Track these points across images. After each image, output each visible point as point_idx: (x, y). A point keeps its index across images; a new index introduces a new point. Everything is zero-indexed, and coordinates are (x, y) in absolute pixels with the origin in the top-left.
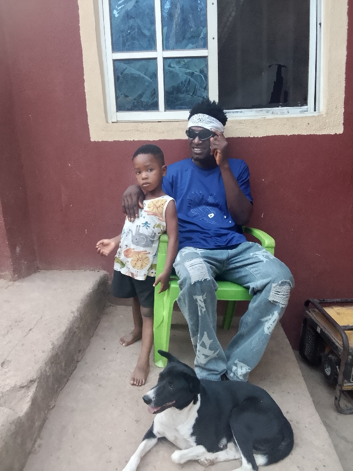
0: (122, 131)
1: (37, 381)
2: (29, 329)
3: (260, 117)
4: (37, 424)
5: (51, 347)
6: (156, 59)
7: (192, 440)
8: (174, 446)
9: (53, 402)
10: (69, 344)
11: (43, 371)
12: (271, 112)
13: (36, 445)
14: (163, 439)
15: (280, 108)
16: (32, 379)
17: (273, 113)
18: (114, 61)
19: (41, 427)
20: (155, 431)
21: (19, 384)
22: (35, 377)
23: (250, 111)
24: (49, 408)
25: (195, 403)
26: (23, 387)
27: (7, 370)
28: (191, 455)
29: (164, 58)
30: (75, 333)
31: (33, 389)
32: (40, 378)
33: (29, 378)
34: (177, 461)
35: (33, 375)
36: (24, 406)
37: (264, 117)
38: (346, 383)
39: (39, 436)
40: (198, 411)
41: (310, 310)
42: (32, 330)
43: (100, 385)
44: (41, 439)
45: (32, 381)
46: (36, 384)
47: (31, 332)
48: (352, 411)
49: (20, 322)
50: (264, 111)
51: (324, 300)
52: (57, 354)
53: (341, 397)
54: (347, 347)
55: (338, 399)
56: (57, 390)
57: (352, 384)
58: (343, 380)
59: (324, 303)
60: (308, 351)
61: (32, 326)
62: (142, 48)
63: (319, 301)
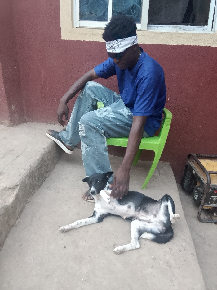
0: (82, 34)
1: (20, 186)
2: (16, 156)
4: (18, 210)
5: (29, 167)
9: (29, 198)
10: (41, 167)
11: (23, 180)
12: (182, 28)
13: (17, 222)
15: (189, 26)
16: (16, 184)
17: (184, 29)
19: (21, 212)
21: (8, 186)
22: (18, 184)
23: (168, 27)
24: (26, 202)
26: (11, 188)
27: (2, 178)
30: (45, 160)
31: (17, 190)
32: (21, 184)
33: (15, 184)
35: (17, 182)
36: (10, 199)
37: (177, 31)
38: (206, 205)
39: (19, 216)
41: (191, 160)
43: (58, 192)
44: (21, 219)
45: (16, 186)
46: (18, 188)
47: (18, 157)
48: (208, 221)
49: (12, 151)
50: (178, 28)
51: (200, 155)
52: (33, 172)
53: (202, 212)
54: (209, 184)
55: (200, 213)
56: (32, 193)
57: (209, 206)
58: (204, 204)
59: (199, 157)
60: (186, 184)
61: (19, 154)
63: (197, 155)
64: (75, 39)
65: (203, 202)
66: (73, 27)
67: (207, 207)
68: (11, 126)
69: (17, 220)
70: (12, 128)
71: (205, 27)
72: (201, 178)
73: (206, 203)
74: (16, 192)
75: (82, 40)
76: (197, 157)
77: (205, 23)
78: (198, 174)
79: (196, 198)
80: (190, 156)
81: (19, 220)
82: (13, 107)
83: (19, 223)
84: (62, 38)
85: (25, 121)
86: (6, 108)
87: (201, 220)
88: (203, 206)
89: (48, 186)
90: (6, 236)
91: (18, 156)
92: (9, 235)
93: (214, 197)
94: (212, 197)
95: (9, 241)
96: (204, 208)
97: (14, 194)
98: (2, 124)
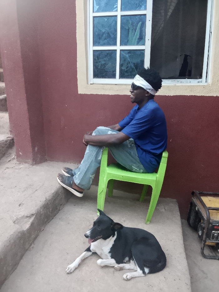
0: (95, 89)
1: (35, 215)
3: (173, 84)
4: (33, 236)
5: (45, 200)
6: (116, 50)
7: (109, 255)
8: (99, 257)
9: (43, 228)
10: (55, 200)
11: (39, 210)
14: (95, 253)
15: (186, 80)
17: (181, 82)
18: (94, 51)
19: (35, 239)
20: (91, 249)
21: (26, 215)
22: (34, 213)
24: (40, 230)
25: (113, 237)
26: (28, 217)
27: (21, 208)
28: (107, 262)
29: (121, 50)
30: (59, 194)
31: (32, 219)
32: (37, 214)
33: (31, 213)
34: (99, 264)
35: (34, 212)
36: (26, 226)
37: (175, 84)
39: (33, 242)
40: (115, 241)
41: (195, 197)
42: (37, 191)
43: (69, 223)
44: (34, 245)
45: (33, 215)
46: (34, 217)
47: (36, 191)
48: (211, 257)
49: (32, 186)
50: (176, 81)
51: (202, 192)
52: (48, 203)
53: (205, 248)
54: (209, 219)
55: (203, 249)
56: (46, 222)
57: (212, 241)
58: (206, 238)
59: (202, 194)
60: (192, 221)
61: (37, 189)
62: (109, 44)
63: (199, 192)
64: (89, 93)
65: (204, 236)
66: (88, 84)
67: (210, 242)
68: (33, 165)
69: (31, 245)
70: (34, 166)
71: (200, 80)
72: (203, 214)
73: (208, 239)
74: (31, 220)
75: (95, 93)
76: (200, 193)
77: (200, 76)
78: (200, 210)
79: (200, 234)
80: (193, 193)
81: (33, 245)
82: (36, 149)
83: (33, 248)
84: (79, 93)
85: (46, 160)
86: (30, 149)
87: (204, 256)
88: (205, 241)
89: (60, 217)
90: (21, 257)
92: (23, 257)
93: (215, 233)
94: (213, 233)
95: (23, 262)
96: (207, 243)
97: (30, 222)
98: (26, 163)
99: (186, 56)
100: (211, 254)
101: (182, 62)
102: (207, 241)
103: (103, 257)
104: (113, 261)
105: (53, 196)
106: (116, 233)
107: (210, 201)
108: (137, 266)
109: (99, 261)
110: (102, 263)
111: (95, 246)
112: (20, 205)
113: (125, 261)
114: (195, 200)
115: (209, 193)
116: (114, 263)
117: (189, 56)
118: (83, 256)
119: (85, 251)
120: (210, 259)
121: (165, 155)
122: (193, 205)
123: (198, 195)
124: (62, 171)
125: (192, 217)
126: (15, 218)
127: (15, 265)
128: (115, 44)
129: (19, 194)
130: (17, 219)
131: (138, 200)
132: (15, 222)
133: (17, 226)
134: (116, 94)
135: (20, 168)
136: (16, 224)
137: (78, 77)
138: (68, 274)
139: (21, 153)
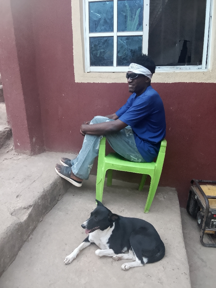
0: (92, 77)
1: (33, 206)
2: (33, 181)
4: (31, 227)
5: (43, 191)
6: (113, 37)
7: (107, 246)
8: (98, 247)
9: (41, 218)
10: (53, 190)
11: (36, 201)
12: (179, 68)
13: (29, 238)
14: (93, 244)
17: (180, 69)
18: (90, 38)
19: (33, 230)
20: (89, 239)
21: (23, 206)
23: (167, 67)
24: (38, 221)
25: (111, 227)
26: (25, 208)
27: (19, 199)
28: (105, 253)
29: (118, 36)
30: (57, 185)
32: (35, 205)
33: (29, 204)
34: (97, 254)
35: (31, 203)
36: (24, 217)
37: (174, 71)
39: (32, 233)
41: (194, 186)
42: (35, 182)
43: (67, 214)
44: (33, 236)
45: (30, 206)
46: (32, 208)
48: (211, 245)
49: (30, 177)
50: (175, 68)
51: (201, 181)
52: (46, 195)
53: (204, 236)
54: (208, 207)
55: (202, 237)
56: (44, 213)
57: (211, 230)
58: (205, 227)
60: (191, 210)
61: (35, 180)
62: (105, 31)
63: (198, 181)
64: (86, 82)
65: (203, 225)
66: (84, 72)
67: (208, 231)
68: (32, 156)
69: (29, 236)
71: (200, 66)
72: (202, 202)
73: (207, 227)
74: (29, 211)
75: (92, 82)
77: (200, 63)
78: (200, 199)
79: (199, 223)
80: (192, 182)
81: (31, 236)
82: (34, 139)
83: (31, 239)
84: (76, 82)
85: (44, 151)
86: (28, 140)
87: (203, 244)
88: (204, 230)
89: (59, 207)
90: (19, 249)
91: (34, 181)
92: (22, 249)
93: (214, 222)
94: (212, 221)
95: (21, 253)
96: (206, 232)
97: (28, 213)
98: (24, 153)
99: (185, 42)
100: (210, 242)
101: (182, 48)
102: (206, 230)
103: (101, 247)
104: (111, 252)
105: (52, 187)
106: (114, 223)
107: (209, 189)
108: (136, 256)
109: (98, 252)
110: (100, 253)
111: (93, 236)
112: (17, 197)
113: (124, 252)
114: (195, 189)
115: (208, 181)
116: (112, 253)
117: (188, 41)
118: (82, 247)
119: (83, 242)
120: (209, 247)
121: (164, 144)
122: (192, 193)
123: (198, 184)
124: (61, 161)
125: (191, 206)
126: (12, 210)
127: (13, 256)
128: (112, 30)
129: (17, 185)
130: (15, 211)
131: (137, 189)
132: (13, 214)
133: (15, 218)
134: (114, 82)
135: (18, 159)
136: (13, 216)
137: (74, 65)
138: (66, 264)
139: (18, 144)
